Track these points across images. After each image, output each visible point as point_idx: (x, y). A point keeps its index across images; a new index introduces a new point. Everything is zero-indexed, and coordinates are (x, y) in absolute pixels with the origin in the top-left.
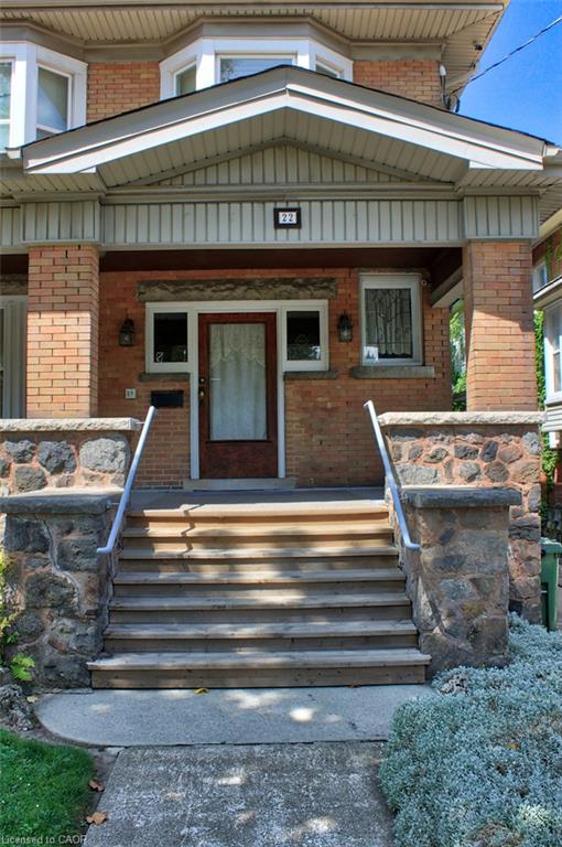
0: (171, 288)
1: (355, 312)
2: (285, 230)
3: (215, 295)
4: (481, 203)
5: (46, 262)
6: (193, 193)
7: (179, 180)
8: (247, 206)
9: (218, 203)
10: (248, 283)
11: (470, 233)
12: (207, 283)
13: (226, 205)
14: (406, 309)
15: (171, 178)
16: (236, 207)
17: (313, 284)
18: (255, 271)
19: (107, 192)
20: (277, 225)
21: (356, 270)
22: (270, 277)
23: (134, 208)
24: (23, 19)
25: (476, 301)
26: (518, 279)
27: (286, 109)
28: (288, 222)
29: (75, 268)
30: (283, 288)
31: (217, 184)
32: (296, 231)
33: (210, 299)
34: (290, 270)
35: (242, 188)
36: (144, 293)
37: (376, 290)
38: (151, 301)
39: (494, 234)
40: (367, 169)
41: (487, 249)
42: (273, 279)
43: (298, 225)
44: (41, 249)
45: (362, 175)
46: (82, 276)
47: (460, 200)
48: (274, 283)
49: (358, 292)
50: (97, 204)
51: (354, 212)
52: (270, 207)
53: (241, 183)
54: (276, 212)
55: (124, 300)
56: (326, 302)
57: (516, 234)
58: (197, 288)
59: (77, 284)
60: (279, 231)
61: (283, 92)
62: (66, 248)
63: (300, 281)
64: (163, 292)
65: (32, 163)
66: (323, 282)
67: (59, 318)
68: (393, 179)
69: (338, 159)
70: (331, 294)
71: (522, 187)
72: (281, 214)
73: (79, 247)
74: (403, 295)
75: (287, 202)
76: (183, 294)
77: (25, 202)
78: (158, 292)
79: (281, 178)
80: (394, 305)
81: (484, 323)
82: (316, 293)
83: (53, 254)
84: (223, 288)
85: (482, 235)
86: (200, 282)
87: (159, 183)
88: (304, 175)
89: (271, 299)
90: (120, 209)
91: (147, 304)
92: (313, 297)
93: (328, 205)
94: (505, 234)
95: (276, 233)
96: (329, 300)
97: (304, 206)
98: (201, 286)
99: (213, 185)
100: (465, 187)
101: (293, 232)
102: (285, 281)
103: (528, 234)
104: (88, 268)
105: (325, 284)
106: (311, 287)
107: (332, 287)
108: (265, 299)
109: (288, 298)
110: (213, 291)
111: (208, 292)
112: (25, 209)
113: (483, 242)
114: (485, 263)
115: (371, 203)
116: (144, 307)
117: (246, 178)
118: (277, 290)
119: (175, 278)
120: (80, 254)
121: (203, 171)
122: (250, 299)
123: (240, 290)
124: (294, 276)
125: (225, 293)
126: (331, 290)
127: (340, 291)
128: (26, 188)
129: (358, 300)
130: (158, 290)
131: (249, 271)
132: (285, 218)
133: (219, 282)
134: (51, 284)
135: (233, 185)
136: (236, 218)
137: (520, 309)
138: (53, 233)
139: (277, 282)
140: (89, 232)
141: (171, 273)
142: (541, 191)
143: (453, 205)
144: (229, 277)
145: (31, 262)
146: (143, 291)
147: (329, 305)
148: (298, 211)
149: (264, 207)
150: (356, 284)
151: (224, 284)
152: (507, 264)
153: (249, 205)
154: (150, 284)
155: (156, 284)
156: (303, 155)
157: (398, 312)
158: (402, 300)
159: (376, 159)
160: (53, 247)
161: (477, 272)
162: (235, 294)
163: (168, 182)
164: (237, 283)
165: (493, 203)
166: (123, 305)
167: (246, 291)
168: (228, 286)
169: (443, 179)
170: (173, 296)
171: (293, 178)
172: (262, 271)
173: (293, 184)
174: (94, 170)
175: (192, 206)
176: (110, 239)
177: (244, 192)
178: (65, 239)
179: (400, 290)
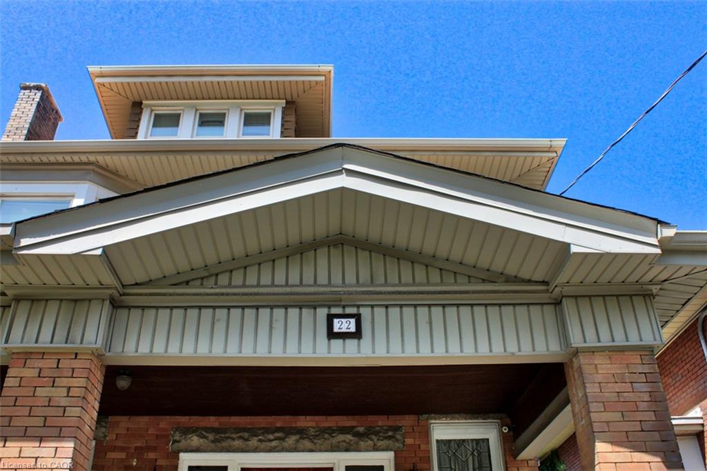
0: (211, 437)
1: (425, 466)
2: (340, 341)
3: (263, 445)
4: (584, 305)
5: (29, 373)
6: (228, 294)
7: (212, 280)
8: (294, 312)
9: (257, 308)
10: (302, 432)
11: (576, 341)
12: (253, 432)
13: (268, 310)
14: (485, 462)
15: (202, 278)
16: (279, 313)
17: (376, 433)
18: (308, 418)
19: (121, 290)
20: (332, 335)
21: (425, 416)
22: (326, 424)
23: (154, 311)
24: (89, 163)
25: (596, 427)
26: (646, 397)
27: (343, 190)
28: (344, 330)
29: (65, 382)
30: (341, 437)
31: (258, 285)
32: (356, 341)
33: (256, 450)
34: (350, 417)
35: (288, 290)
36: (178, 442)
37: (450, 441)
38: (186, 451)
39: (606, 341)
40: (441, 269)
41: (599, 360)
42: (329, 428)
43: (357, 335)
44: (26, 356)
45: (435, 276)
46: (74, 392)
47: (557, 303)
48: (331, 431)
49: (428, 442)
50: (107, 303)
51: (427, 319)
52: (322, 313)
53: (287, 285)
54: (330, 318)
55: (154, 449)
56: (391, 455)
57: (634, 340)
58: (240, 437)
59: (64, 402)
60: (334, 342)
61: (339, 172)
62: (59, 355)
63: (361, 429)
64: (201, 440)
65: (25, 242)
66: (387, 431)
67: (30, 448)
68: (472, 280)
69: (406, 259)
70: (397, 445)
71: (631, 284)
72: (336, 321)
73: (76, 354)
74: (481, 445)
75: (344, 307)
76: (224, 444)
77: (18, 299)
78: (195, 440)
79: (337, 279)
80: (471, 458)
81: (613, 457)
82: (380, 443)
83: (40, 364)
84: (271, 437)
85: (592, 342)
86: (245, 430)
87: (187, 283)
88: (364, 276)
89: (326, 451)
90: (136, 314)
91: (182, 456)
92: (376, 449)
93: (394, 312)
94: (620, 341)
95: (329, 344)
96: (395, 451)
97: (365, 312)
98: (246, 435)
99: (252, 286)
100: (562, 286)
101: (351, 344)
102: (344, 430)
103: (648, 339)
104: (82, 382)
105: (390, 433)
106: (373, 437)
107: (398, 437)
108: (320, 451)
109: (347, 450)
110: (260, 441)
111: (254, 442)
112: (16, 308)
113: (593, 351)
114: (599, 378)
115: (448, 309)
116: (178, 458)
117: (294, 278)
118: (334, 441)
119: (216, 425)
120: (76, 364)
121: (242, 271)
122: (303, 451)
123: (291, 440)
124: (354, 423)
125: (274, 444)
126: (397, 440)
127: (409, 441)
128: (20, 280)
129: (429, 451)
130: (195, 438)
131: (302, 418)
132: (341, 325)
133: (267, 431)
134: (29, 402)
135: (277, 286)
136: (278, 326)
137: (656, 436)
138: (46, 335)
139: (334, 431)
140: (90, 335)
141: (212, 419)
142: (655, 289)
143: (549, 310)
144: (279, 425)
145: (11, 372)
146: (177, 438)
147: (396, 457)
148: (358, 318)
149: (315, 313)
150: (426, 434)
151: (273, 433)
152: (628, 378)
153: (297, 311)
154: (187, 431)
155: (194, 432)
156: (363, 255)
157: (477, 466)
158: (480, 454)
159: (451, 258)
160: (43, 354)
161: (592, 389)
162: (285, 444)
163: (198, 282)
164: (288, 431)
165: (598, 304)
166: (152, 455)
167: (297, 441)
168: (277, 435)
169: (533, 279)
170: (213, 445)
171: (351, 278)
172: (317, 418)
173: (350, 286)
174: (99, 252)
175: (226, 311)
176: (117, 348)
177: (292, 294)
178: (59, 344)
179: (477, 441)
